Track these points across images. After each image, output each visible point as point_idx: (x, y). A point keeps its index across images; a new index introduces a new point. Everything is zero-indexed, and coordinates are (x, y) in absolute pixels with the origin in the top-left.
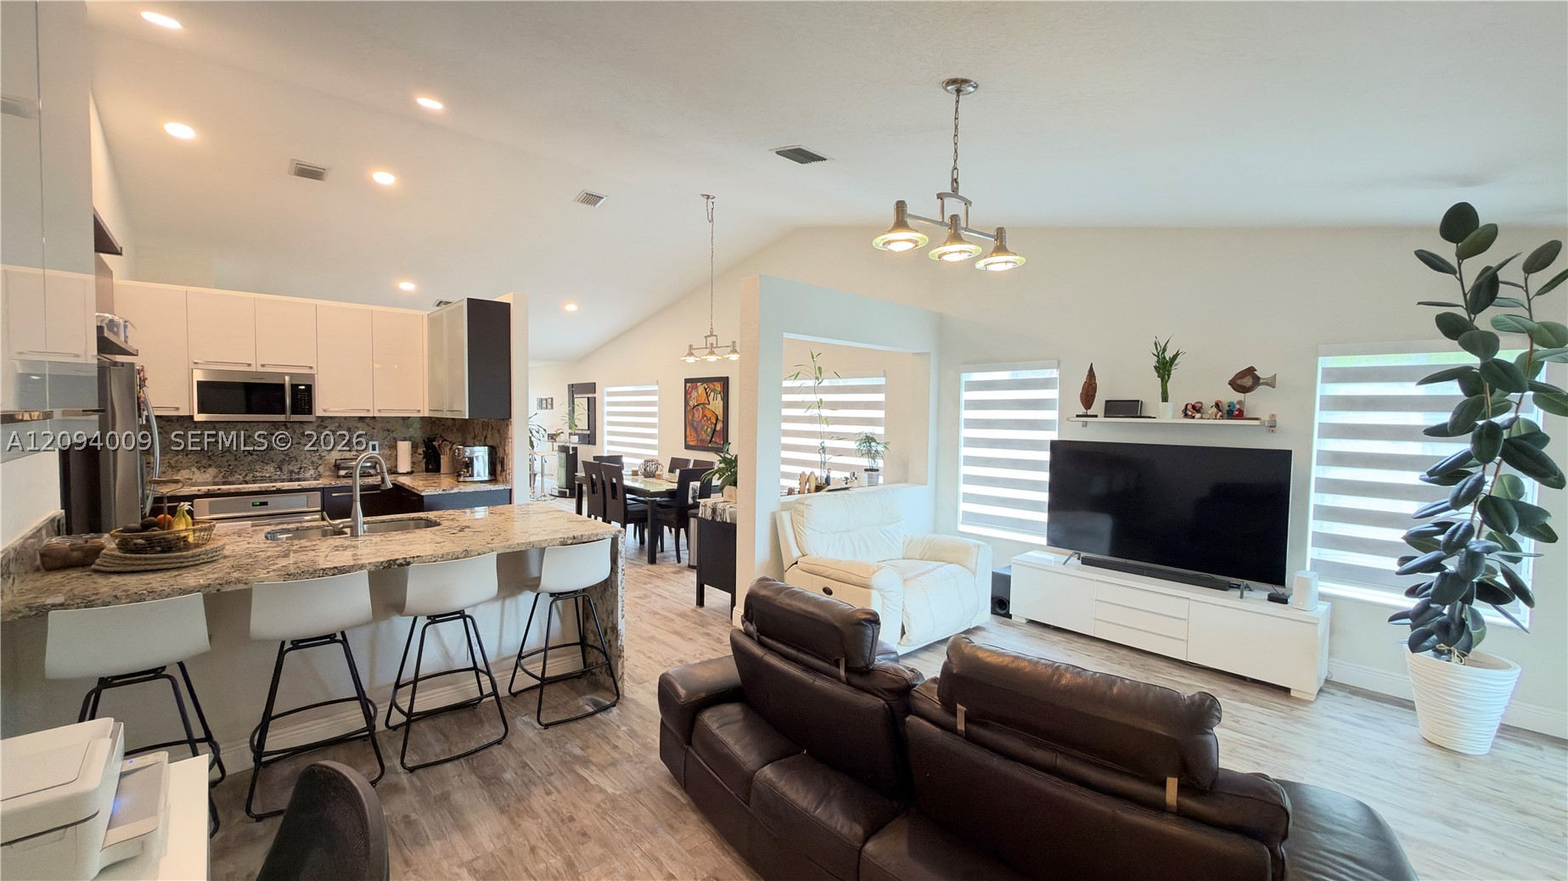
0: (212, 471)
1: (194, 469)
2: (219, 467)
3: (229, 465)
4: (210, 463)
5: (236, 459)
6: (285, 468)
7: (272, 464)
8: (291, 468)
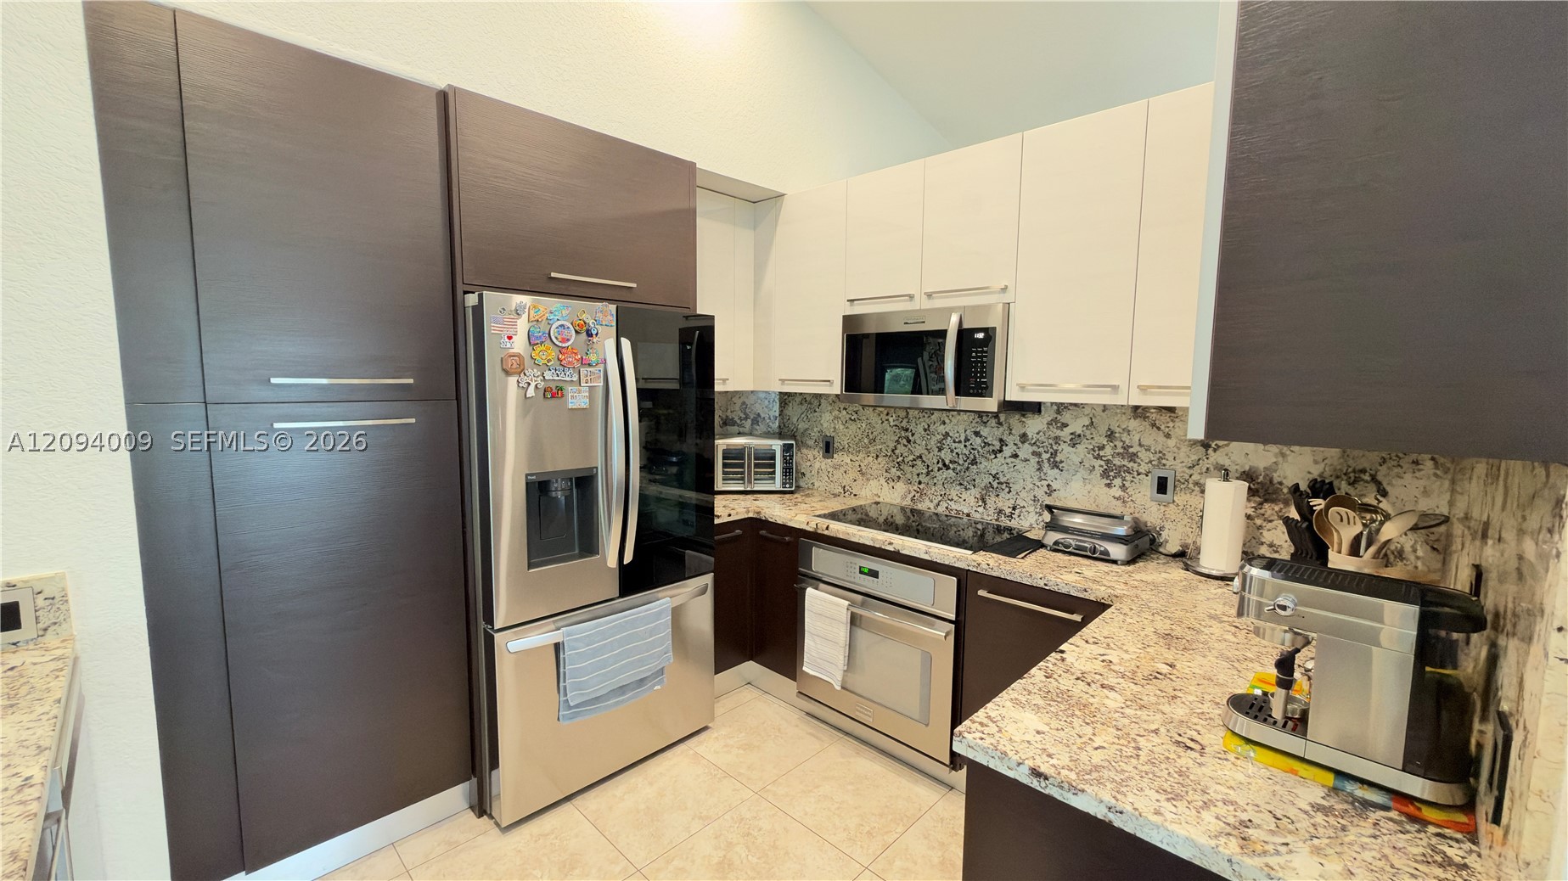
0: (901, 487)
1: (883, 481)
2: (909, 482)
3: (920, 483)
4: (899, 473)
5: (928, 474)
6: (991, 501)
7: (973, 491)
8: (1000, 505)
